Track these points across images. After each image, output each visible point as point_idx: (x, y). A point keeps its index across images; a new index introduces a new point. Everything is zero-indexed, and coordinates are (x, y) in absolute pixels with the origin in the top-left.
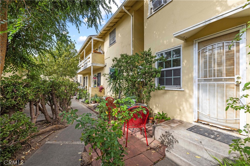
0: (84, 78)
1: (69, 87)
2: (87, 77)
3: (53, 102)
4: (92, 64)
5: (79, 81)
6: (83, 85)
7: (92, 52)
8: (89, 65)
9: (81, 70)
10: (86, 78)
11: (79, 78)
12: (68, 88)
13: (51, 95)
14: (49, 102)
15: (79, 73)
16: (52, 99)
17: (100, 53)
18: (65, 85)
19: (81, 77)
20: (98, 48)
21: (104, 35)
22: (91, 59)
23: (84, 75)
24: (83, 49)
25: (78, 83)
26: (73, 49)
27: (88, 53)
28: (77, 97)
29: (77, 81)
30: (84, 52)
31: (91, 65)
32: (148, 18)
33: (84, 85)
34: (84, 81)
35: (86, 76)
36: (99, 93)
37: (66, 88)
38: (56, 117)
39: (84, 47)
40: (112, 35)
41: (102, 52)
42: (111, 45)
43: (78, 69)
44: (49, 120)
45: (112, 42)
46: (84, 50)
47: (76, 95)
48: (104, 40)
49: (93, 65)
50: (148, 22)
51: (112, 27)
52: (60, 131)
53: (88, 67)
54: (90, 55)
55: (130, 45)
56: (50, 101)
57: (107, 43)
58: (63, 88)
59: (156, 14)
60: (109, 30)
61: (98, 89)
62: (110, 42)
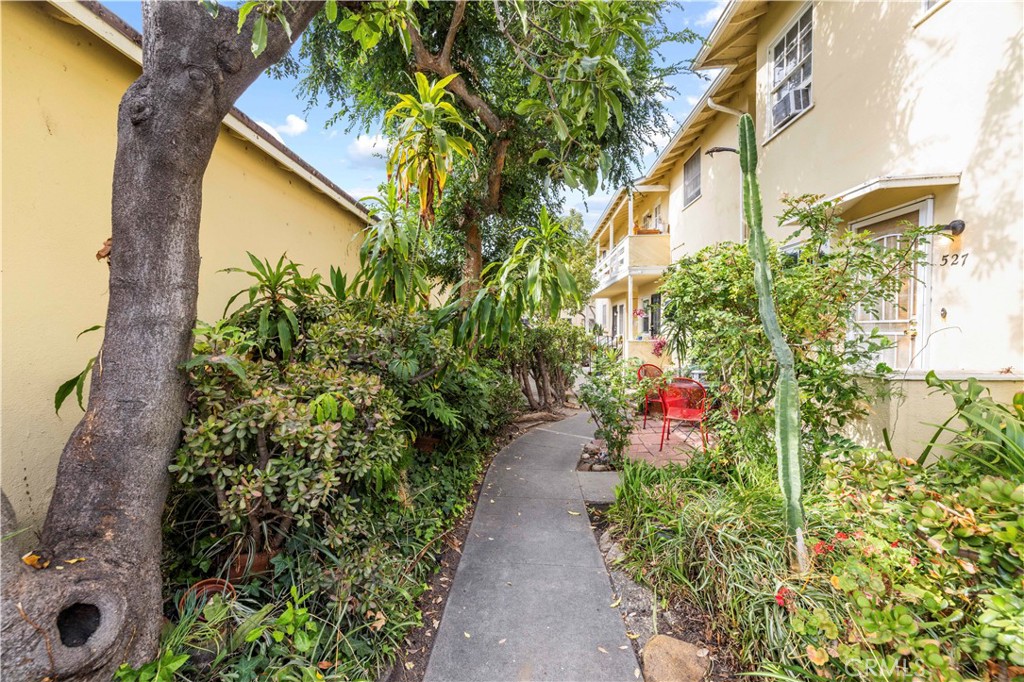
0: (615, 309)
1: (569, 340)
2: (622, 307)
3: (540, 371)
4: (630, 269)
5: (599, 321)
6: (610, 334)
7: (631, 232)
8: (623, 273)
9: (604, 287)
10: (618, 310)
11: (600, 308)
12: (566, 343)
13: (537, 356)
14: (531, 371)
15: (599, 296)
16: (538, 364)
17: (656, 232)
18: (559, 337)
19: (604, 306)
20: (651, 211)
21: (669, 170)
22: (626, 256)
23: (614, 298)
24: (607, 219)
25: (596, 326)
26: (579, 229)
27: (620, 230)
28: (592, 370)
29: (592, 318)
30: (609, 227)
31: (627, 273)
32: (764, 146)
33: (614, 332)
34: (614, 318)
35: (619, 304)
36: (654, 356)
37: (562, 343)
38: (546, 401)
39: (610, 214)
40: (693, 172)
41: (660, 227)
42: (689, 201)
43: (590, 286)
44: (535, 405)
45: (692, 193)
46: (610, 223)
47: (588, 365)
48: (669, 185)
49: (633, 273)
50: (765, 154)
51: (691, 144)
52: (553, 424)
53: (619, 278)
54: (625, 243)
55: (737, 207)
56: (534, 370)
57: (677, 195)
58: (557, 343)
59: (780, 137)
60: (682, 154)
61: (651, 348)
62: (686, 194)
